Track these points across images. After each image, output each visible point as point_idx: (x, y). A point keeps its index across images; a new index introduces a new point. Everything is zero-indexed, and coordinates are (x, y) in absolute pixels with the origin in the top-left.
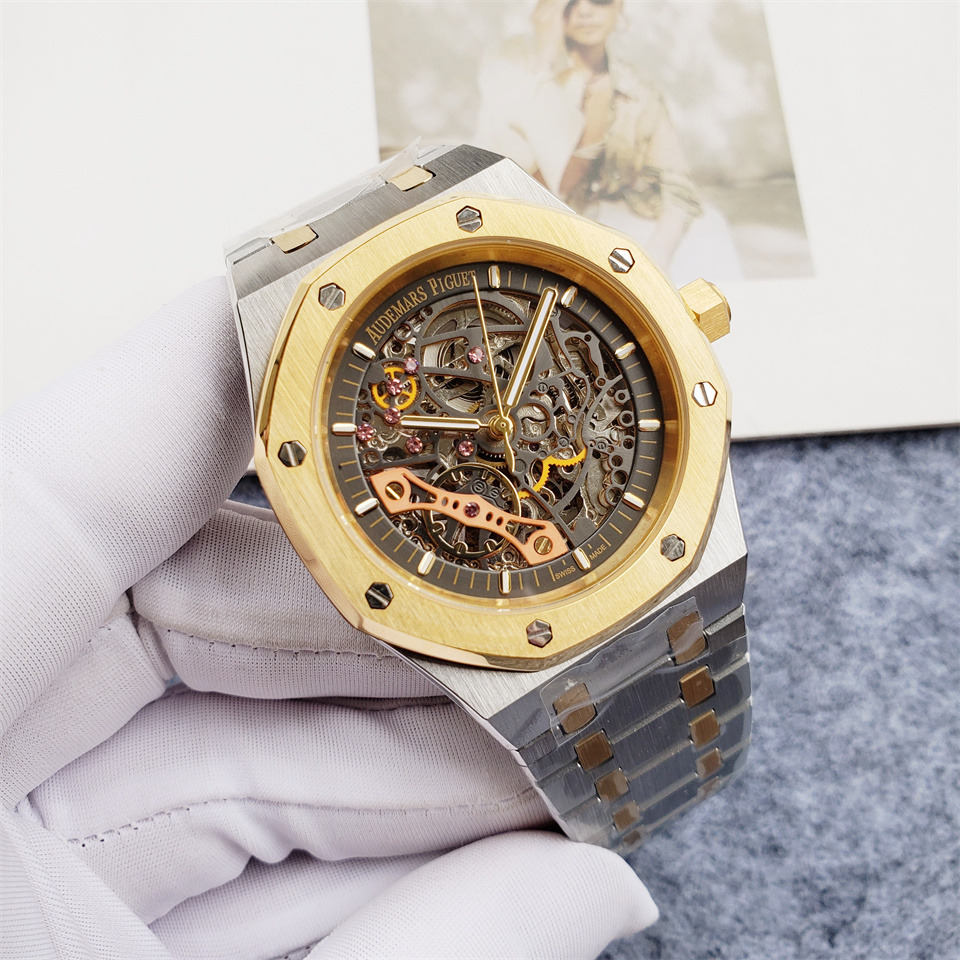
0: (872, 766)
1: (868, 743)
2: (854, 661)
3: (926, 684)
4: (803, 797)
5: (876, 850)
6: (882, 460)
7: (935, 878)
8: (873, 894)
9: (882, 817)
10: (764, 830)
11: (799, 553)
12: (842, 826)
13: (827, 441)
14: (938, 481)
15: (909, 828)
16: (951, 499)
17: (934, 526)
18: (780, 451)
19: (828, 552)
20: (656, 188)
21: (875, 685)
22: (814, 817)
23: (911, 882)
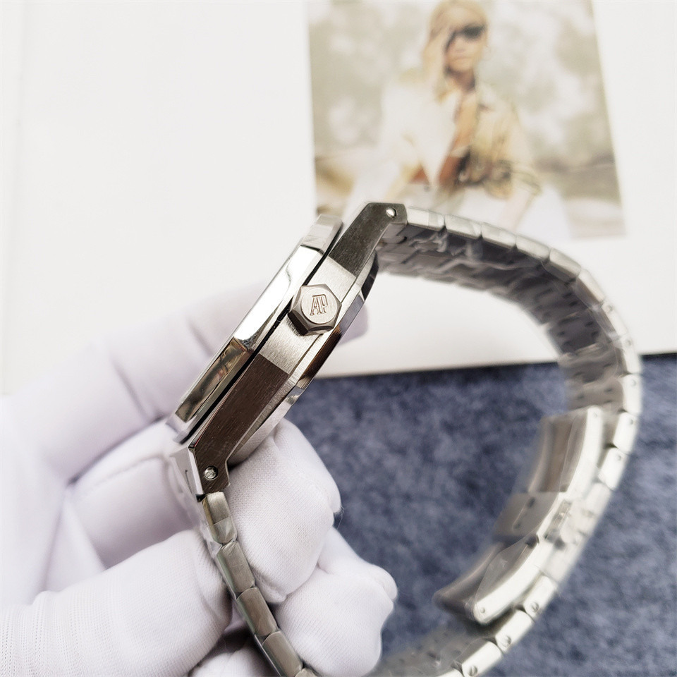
0: (655, 600)
1: (653, 582)
2: (645, 523)
4: (600, 619)
5: (655, 661)
9: (661, 638)
10: (570, 640)
12: (629, 642)
20: (507, 176)
21: (659, 540)
22: (609, 634)
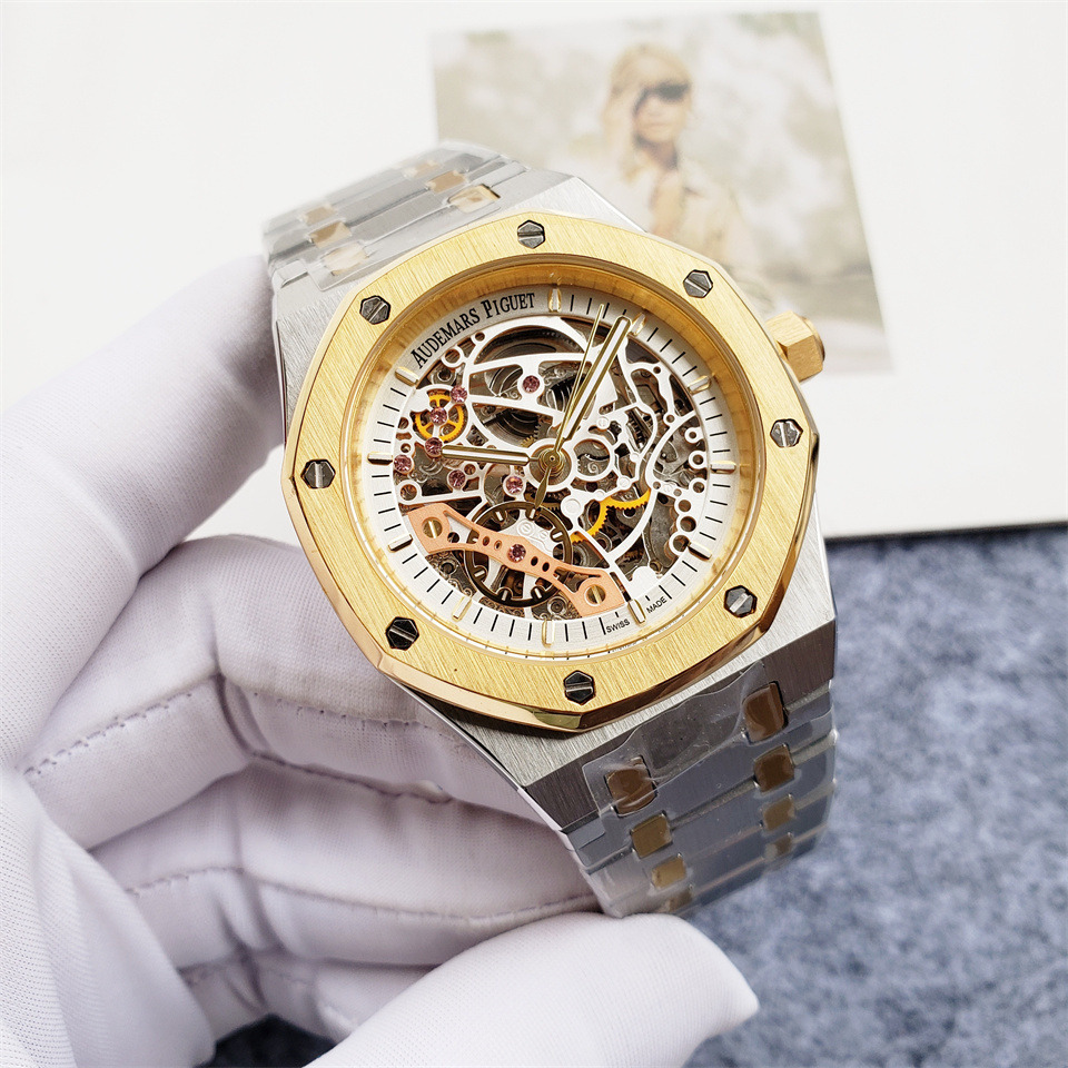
0: (960, 881)
1: (956, 855)
2: (941, 770)
3: (1019, 794)
4: (888, 913)
5: (967, 969)
6: (969, 559)
7: (1030, 1002)
8: (964, 1018)
9: (971, 935)
10: (845, 946)
11: (880, 655)
12: (929, 944)
13: (910, 541)
14: (1029, 582)
15: (1001, 948)
16: (1043, 602)
17: (1025, 629)
18: (858, 551)
19: (912, 656)
21: (963, 795)
22: (900, 935)
23: (1003, 1005)
